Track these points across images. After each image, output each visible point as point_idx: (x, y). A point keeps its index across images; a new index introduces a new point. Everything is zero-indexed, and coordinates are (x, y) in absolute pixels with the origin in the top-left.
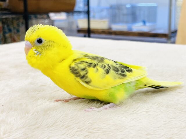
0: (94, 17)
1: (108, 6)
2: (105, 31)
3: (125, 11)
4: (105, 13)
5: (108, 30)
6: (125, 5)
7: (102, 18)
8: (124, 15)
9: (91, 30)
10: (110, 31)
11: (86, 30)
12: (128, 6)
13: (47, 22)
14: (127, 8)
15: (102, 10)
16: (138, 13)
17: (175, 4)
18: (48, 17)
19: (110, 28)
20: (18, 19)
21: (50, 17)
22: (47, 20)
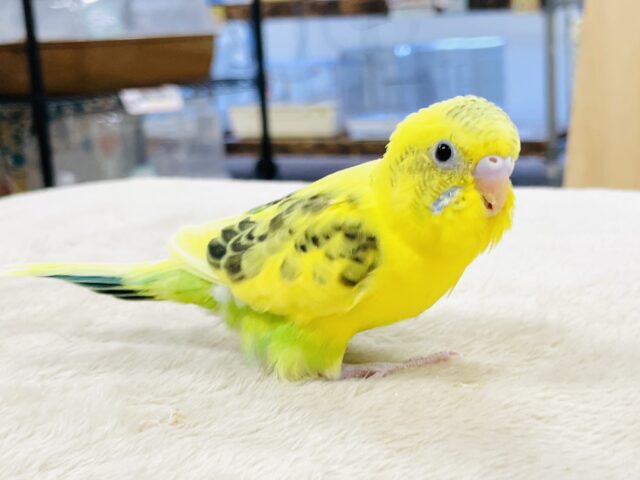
0: (285, 97)
1: (332, 54)
2: (326, 142)
3: (392, 71)
4: (323, 81)
5: (336, 138)
6: (391, 50)
7: (312, 98)
8: (388, 83)
9: (275, 142)
10: (343, 141)
11: (258, 142)
12: (403, 51)
13: (115, 124)
14: (400, 61)
15: (312, 72)
16: (437, 74)
17: (567, 34)
18: (120, 107)
19: (344, 134)
20: (16, 117)
21: (125, 104)
22: (115, 115)
